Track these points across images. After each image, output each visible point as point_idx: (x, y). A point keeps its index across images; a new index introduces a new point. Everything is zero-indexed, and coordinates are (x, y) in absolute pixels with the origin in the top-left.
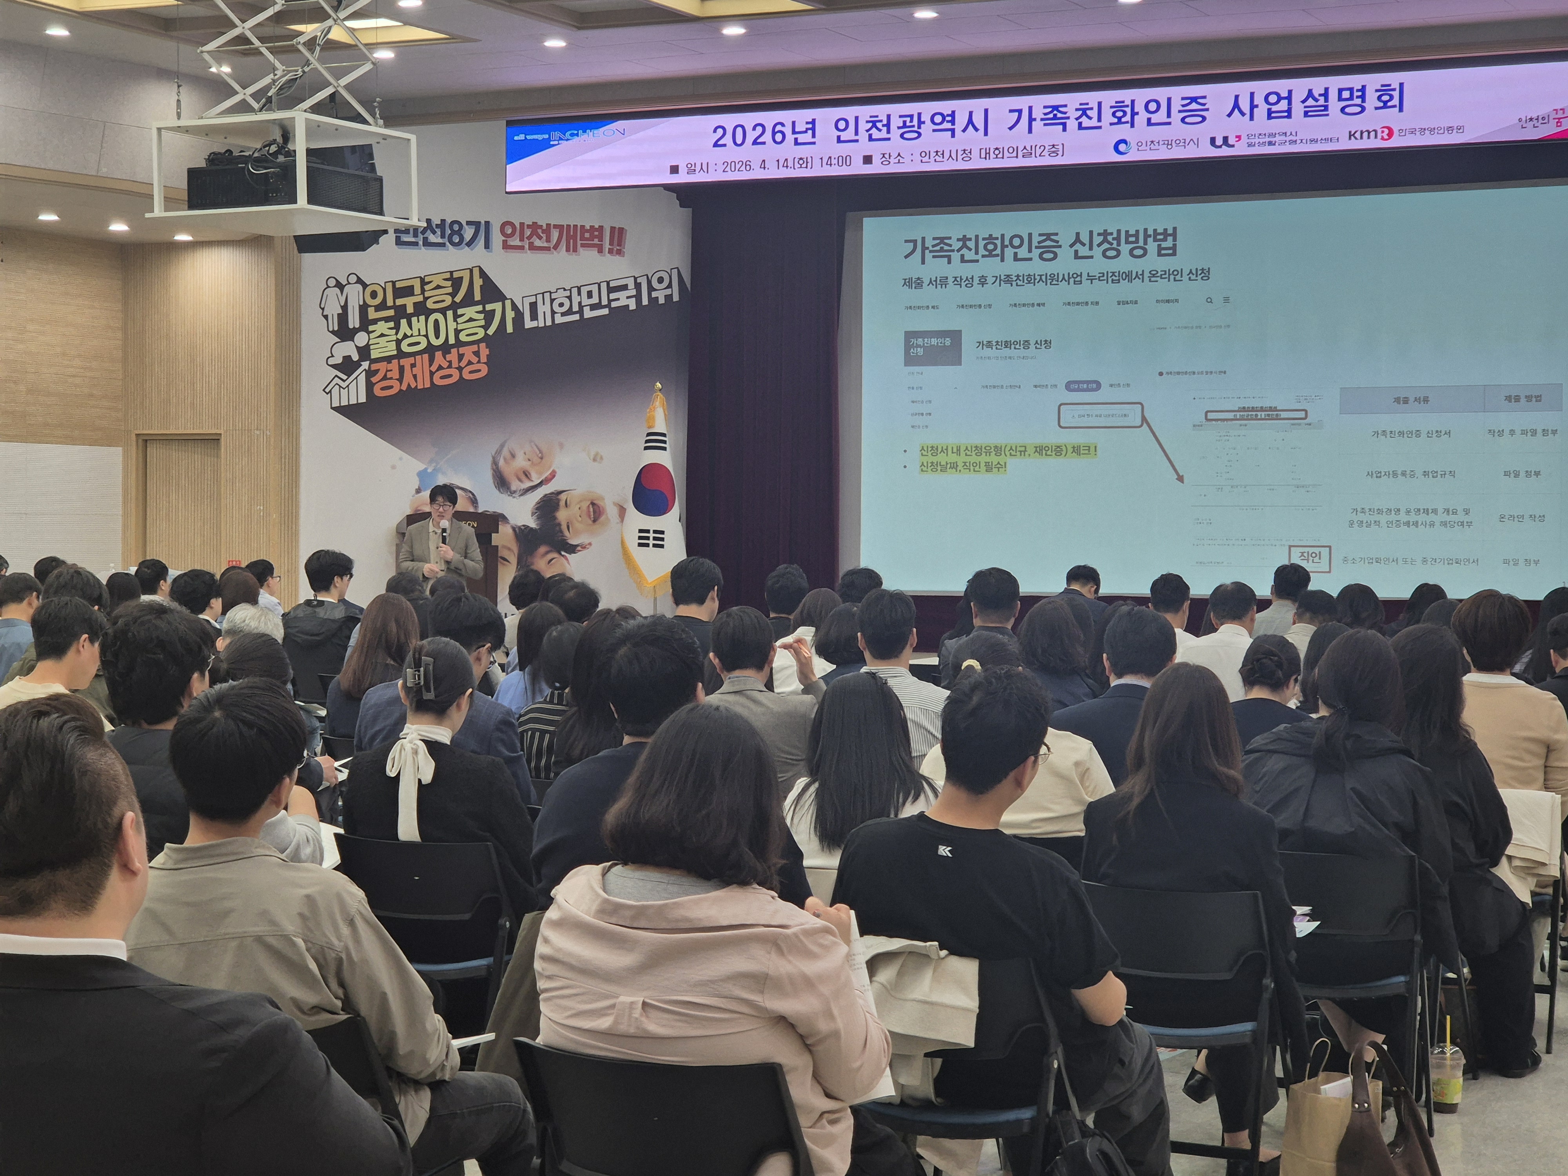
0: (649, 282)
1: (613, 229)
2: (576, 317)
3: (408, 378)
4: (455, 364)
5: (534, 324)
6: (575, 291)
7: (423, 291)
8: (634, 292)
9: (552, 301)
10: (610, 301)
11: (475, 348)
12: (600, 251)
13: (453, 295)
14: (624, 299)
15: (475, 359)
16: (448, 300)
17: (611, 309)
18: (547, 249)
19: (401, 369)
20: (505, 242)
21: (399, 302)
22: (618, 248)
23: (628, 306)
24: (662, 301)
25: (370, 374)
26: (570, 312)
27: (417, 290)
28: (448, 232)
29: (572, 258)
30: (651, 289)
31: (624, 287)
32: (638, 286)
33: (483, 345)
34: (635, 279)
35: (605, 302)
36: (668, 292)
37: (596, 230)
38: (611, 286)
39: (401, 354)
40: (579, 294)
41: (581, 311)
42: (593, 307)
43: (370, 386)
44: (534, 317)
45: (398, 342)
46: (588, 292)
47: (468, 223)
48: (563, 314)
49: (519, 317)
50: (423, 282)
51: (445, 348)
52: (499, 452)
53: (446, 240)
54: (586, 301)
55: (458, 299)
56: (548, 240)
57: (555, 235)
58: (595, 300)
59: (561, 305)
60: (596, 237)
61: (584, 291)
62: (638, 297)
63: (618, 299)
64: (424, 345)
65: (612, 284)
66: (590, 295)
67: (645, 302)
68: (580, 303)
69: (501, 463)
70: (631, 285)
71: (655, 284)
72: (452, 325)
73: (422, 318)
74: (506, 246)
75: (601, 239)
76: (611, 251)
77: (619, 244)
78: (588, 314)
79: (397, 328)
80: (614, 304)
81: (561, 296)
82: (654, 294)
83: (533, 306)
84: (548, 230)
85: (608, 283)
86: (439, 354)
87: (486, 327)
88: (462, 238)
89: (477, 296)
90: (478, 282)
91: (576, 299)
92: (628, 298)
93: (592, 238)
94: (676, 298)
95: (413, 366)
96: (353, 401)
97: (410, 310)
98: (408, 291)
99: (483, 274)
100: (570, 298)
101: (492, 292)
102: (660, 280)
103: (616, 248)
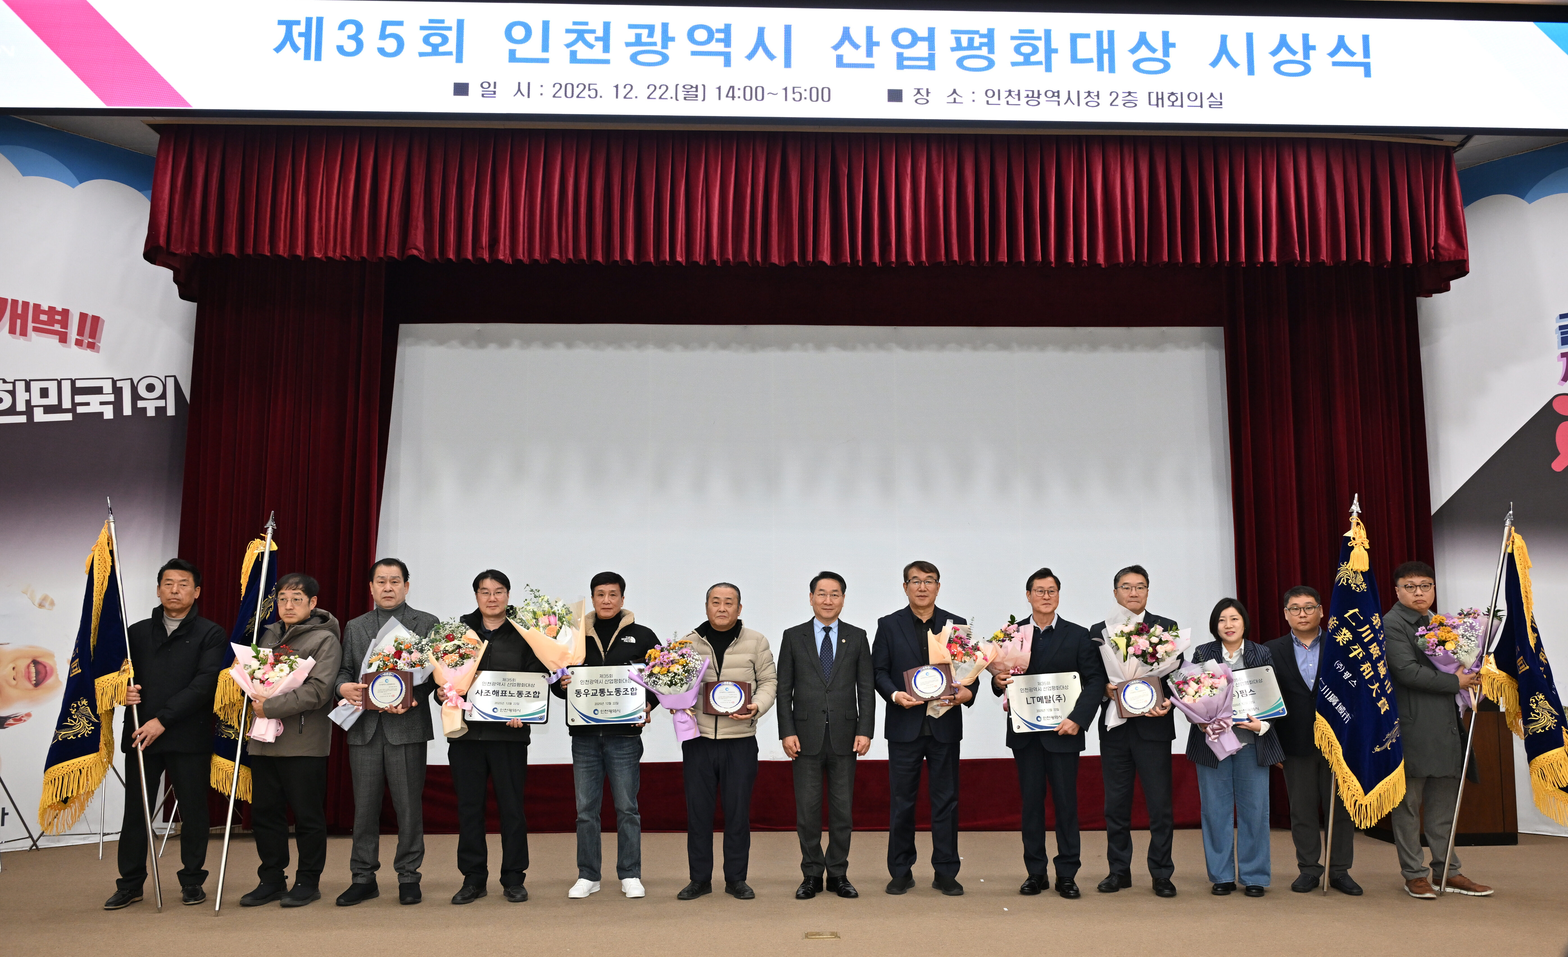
0: (134, 388)
1: (83, 317)
2: (21, 419)
6: (20, 386)
8: (111, 398)
10: (75, 405)
12: (63, 339)
14: (93, 404)
17: (76, 415)
22: (90, 340)
23: (102, 414)
24: (151, 413)
26: (10, 411)
29: (18, 341)
30: (136, 396)
31: (98, 391)
32: (117, 392)
34: (114, 382)
35: (67, 404)
36: (161, 403)
37: (58, 313)
38: (77, 385)
40: (28, 389)
41: (28, 412)
42: (48, 409)
46: (42, 389)
54: (36, 400)
58: (52, 400)
60: (58, 322)
61: (35, 387)
62: (117, 405)
63: (88, 404)
65: (79, 384)
66: (44, 393)
67: (127, 411)
68: (28, 402)
70: (108, 387)
71: (142, 391)
75: (65, 324)
76: (79, 343)
77: (93, 334)
78: (40, 416)
80: (80, 410)
82: (140, 404)
85: (73, 382)
91: (22, 397)
92: (102, 403)
93: (51, 322)
94: (171, 412)
100: (13, 393)
102: (150, 388)
103: (86, 340)
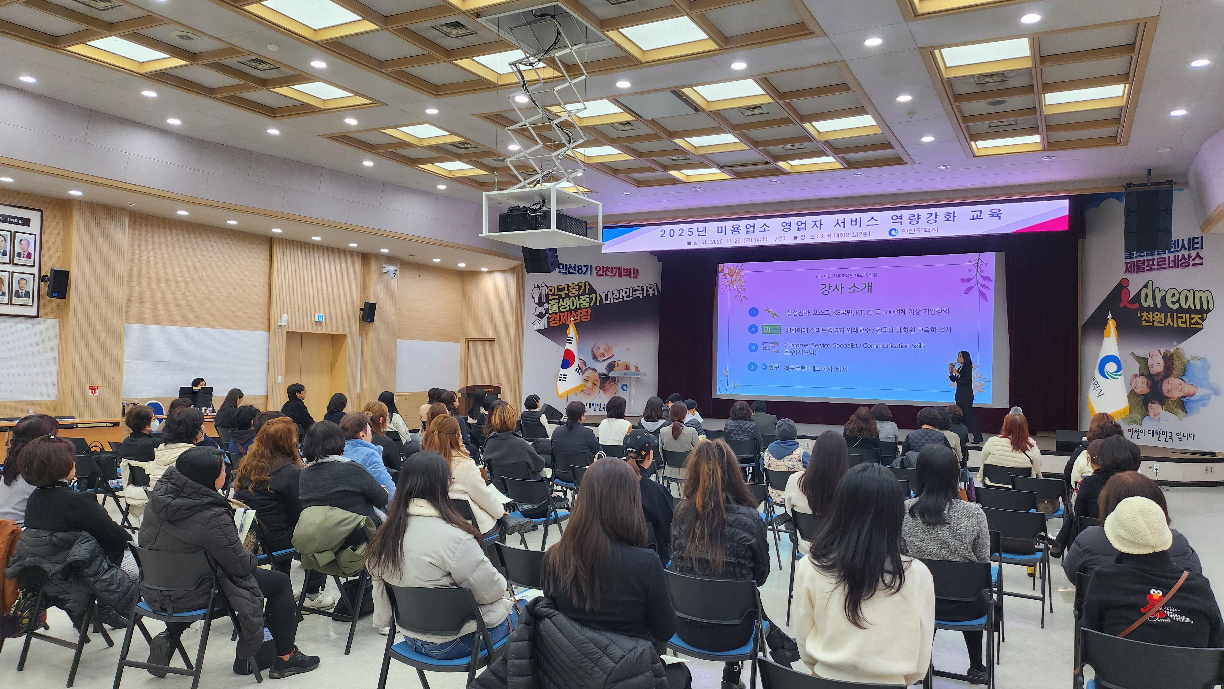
0: (647, 288)
1: (634, 269)
2: (622, 300)
3: (562, 320)
4: (579, 316)
5: (607, 302)
6: (621, 291)
7: (568, 289)
8: (641, 292)
9: (613, 294)
11: (586, 310)
12: (630, 277)
13: (579, 291)
14: (638, 294)
15: (586, 314)
16: (577, 293)
17: (633, 298)
18: (612, 276)
19: (560, 317)
20: (597, 273)
21: (560, 293)
22: (636, 276)
23: (639, 297)
24: (651, 295)
25: (549, 318)
26: (619, 298)
27: (566, 289)
28: (577, 269)
29: (620, 279)
30: (647, 291)
31: (638, 290)
32: (643, 290)
33: (589, 309)
34: (642, 287)
35: (631, 295)
36: (653, 292)
37: (629, 270)
39: (560, 312)
41: (623, 298)
42: (627, 297)
43: (549, 323)
44: (607, 300)
45: (559, 307)
47: (584, 266)
48: (617, 299)
49: (601, 299)
50: (568, 286)
51: (576, 310)
52: (594, 347)
53: (576, 272)
54: (625, 295)
55: (580, 293)
56: (612, 273)
57: (614, 270)
58: (628, 294)
59: (616, 296)
61: (624, 291)
62: (643, 293)
63: (636, 294)
64: (568, 308)
65: (634, 289)
66: (626, 292)
67: (645, 295)
68: (623, 295)
69: (595, 351)
70: (640, 289)
71: (649, 289)
72: (578, 302)
73: (568, 299)
74: (597, 274)
75: (630, 273)
76: (633, 277)
77: (637, 274)
78: (625, 299)
79: (559, 302)
80: (634, 296)
81: (616, 292)
82: (648, 293)
83: (607, 296)
84: (612, 269)
85: (632, 288)
86: (573, 312)
87: (590, 303)
88: (582, 272)
89: (587, 292)
90: (587, 287)
91: (621, 294)
93: (627, 273)
94: (656, 294)
95: (564, 316)
96: (543, 328)
97: (563, 296)
98: (563, 290)
99: (589, 284)
100: (619, 293)
101: (592, 290)
102: (651, 288)
